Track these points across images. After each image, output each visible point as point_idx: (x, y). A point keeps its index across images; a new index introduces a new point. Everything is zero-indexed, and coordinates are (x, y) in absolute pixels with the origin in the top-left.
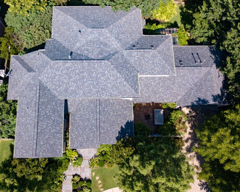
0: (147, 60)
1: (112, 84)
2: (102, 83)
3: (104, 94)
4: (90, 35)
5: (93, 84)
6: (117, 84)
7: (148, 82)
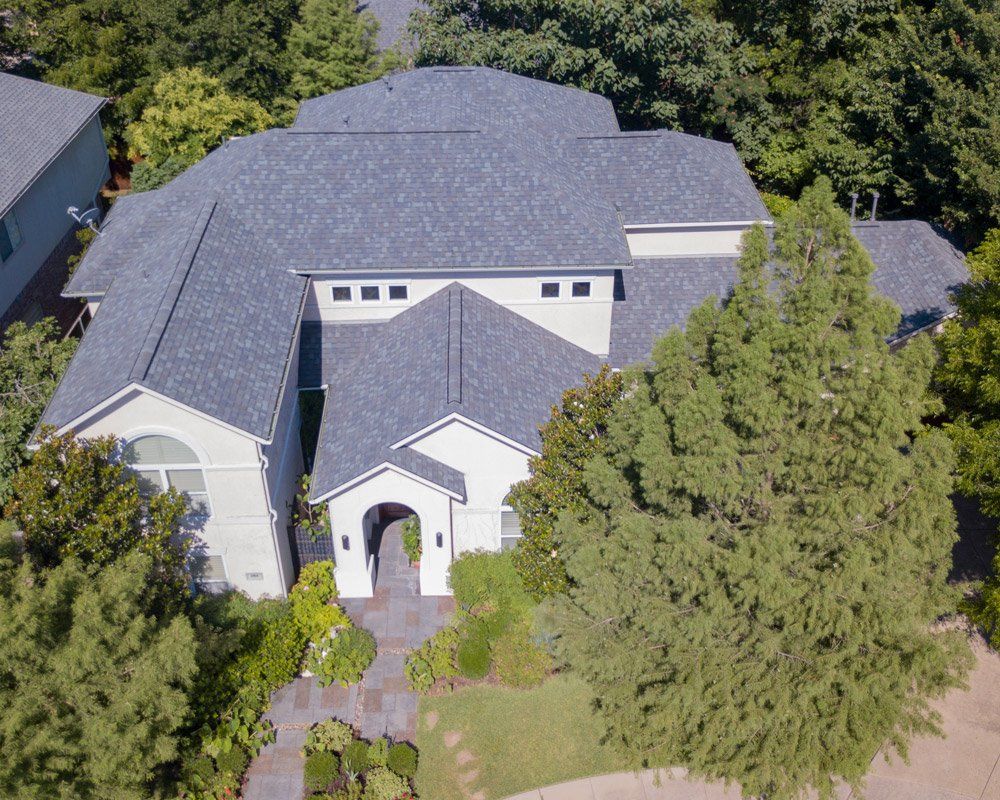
0: (645, 167)
1: (511, 214)
2: (470, 209)
3: (481, 255)
4: (426, 85)
5: (435, 214)
6: (531, 210)
7: (668, 279)
